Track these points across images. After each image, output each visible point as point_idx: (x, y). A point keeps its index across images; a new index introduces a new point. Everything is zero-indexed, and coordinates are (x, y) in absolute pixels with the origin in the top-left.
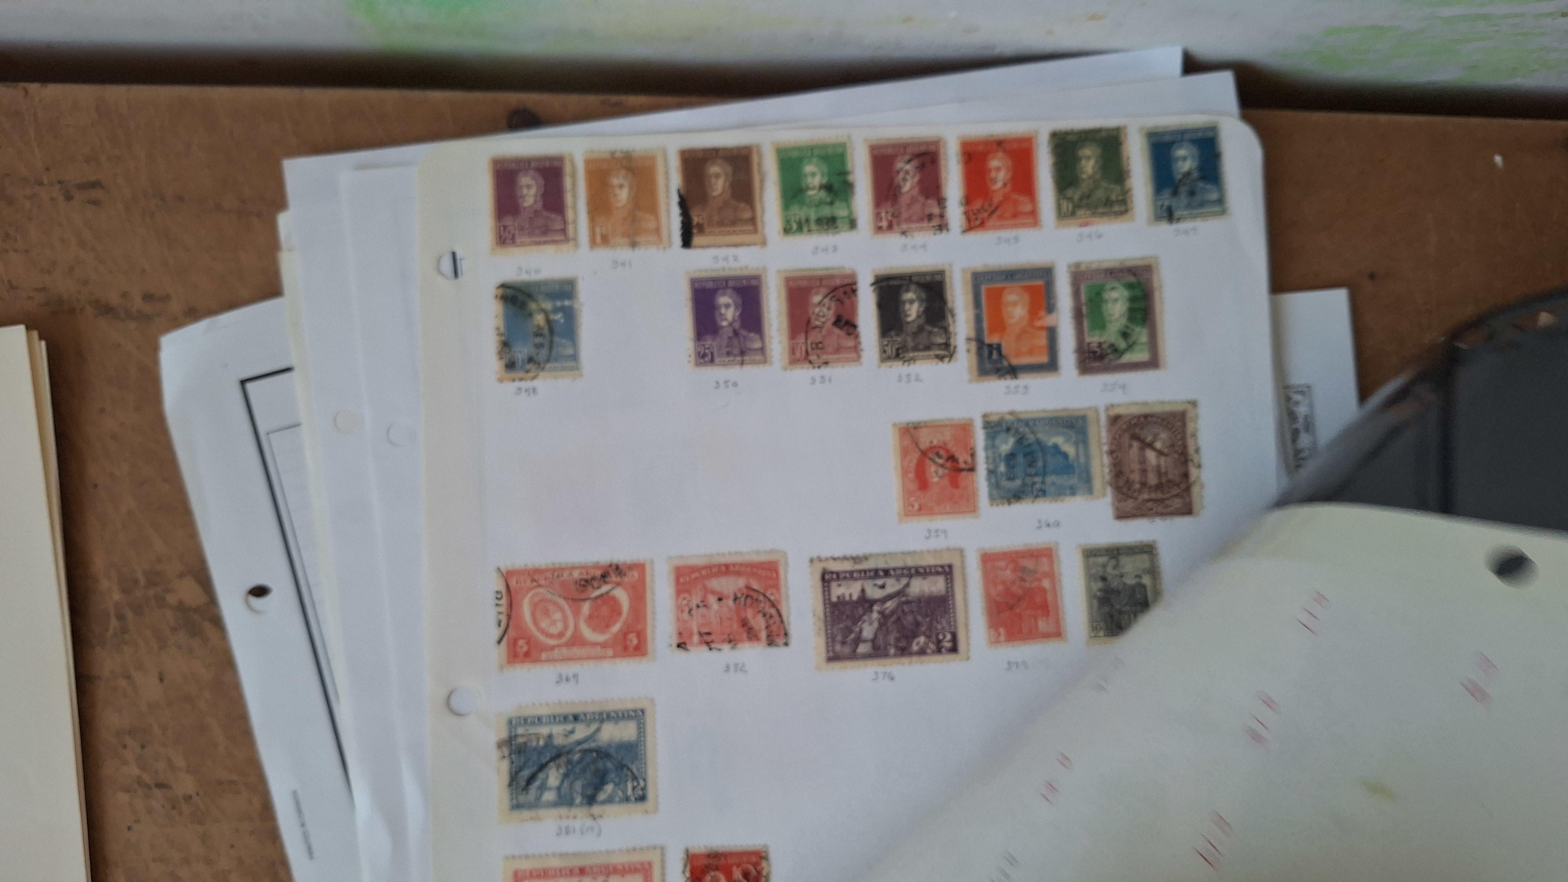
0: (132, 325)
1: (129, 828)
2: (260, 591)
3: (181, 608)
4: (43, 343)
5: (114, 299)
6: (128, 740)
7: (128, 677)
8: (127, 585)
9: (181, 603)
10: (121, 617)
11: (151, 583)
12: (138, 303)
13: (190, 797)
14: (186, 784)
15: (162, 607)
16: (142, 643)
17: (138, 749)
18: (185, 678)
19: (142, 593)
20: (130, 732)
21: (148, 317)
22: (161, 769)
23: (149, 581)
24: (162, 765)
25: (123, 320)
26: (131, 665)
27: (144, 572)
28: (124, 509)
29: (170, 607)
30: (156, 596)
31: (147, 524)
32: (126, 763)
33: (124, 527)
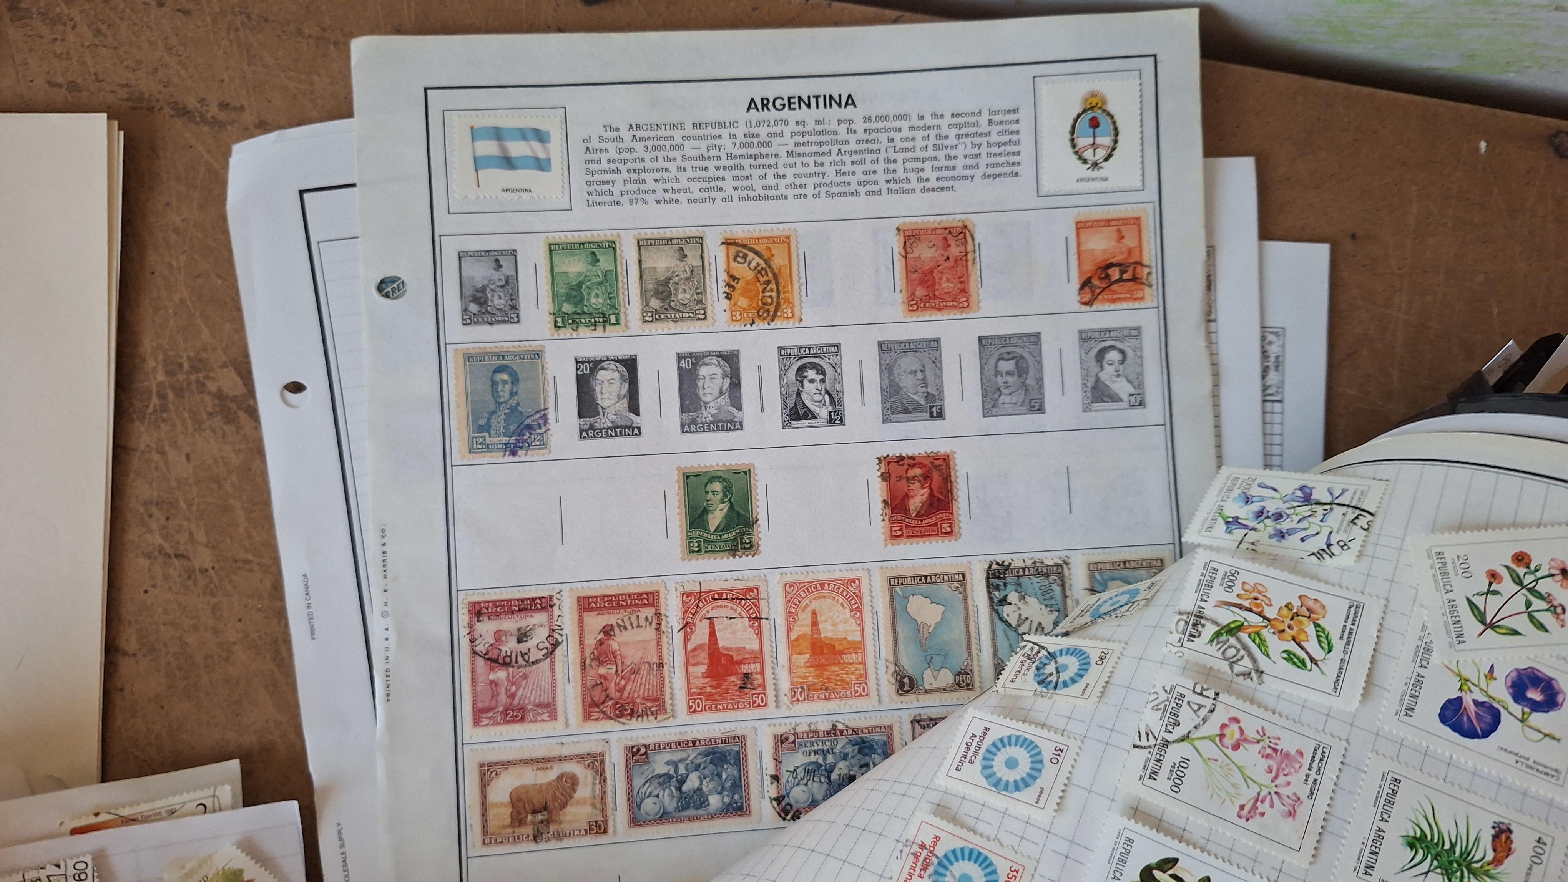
0: (206, 129)
1: (146, 592)
2: (296, 388)
3: (220, 395)
4: (122, 133)
5: (192, 103)
6: (155, 511)
7: (163, 453)
8: (172, 368)
9: (220, 390)
10: (162, 397)
11: (195, 369)
12: (214, 110)
13: (206, 570)
14: (203, 558)
15: (202, 392)
16: (178, 423)
17: (163, 520)
18: (215, 460)
19: (185, 377)
20: (157, 504)
21: (222, 125)
22: (182, 541)
23: (192, 367)
24: (183, 538)
25: (197, 124)
26: (166, 442)
27: (189, 358)
28: (177, 298)
29: (210, 393)
30: (198, 381)
31: (197, 314)
32: (150, 531)
33: (175, 314)
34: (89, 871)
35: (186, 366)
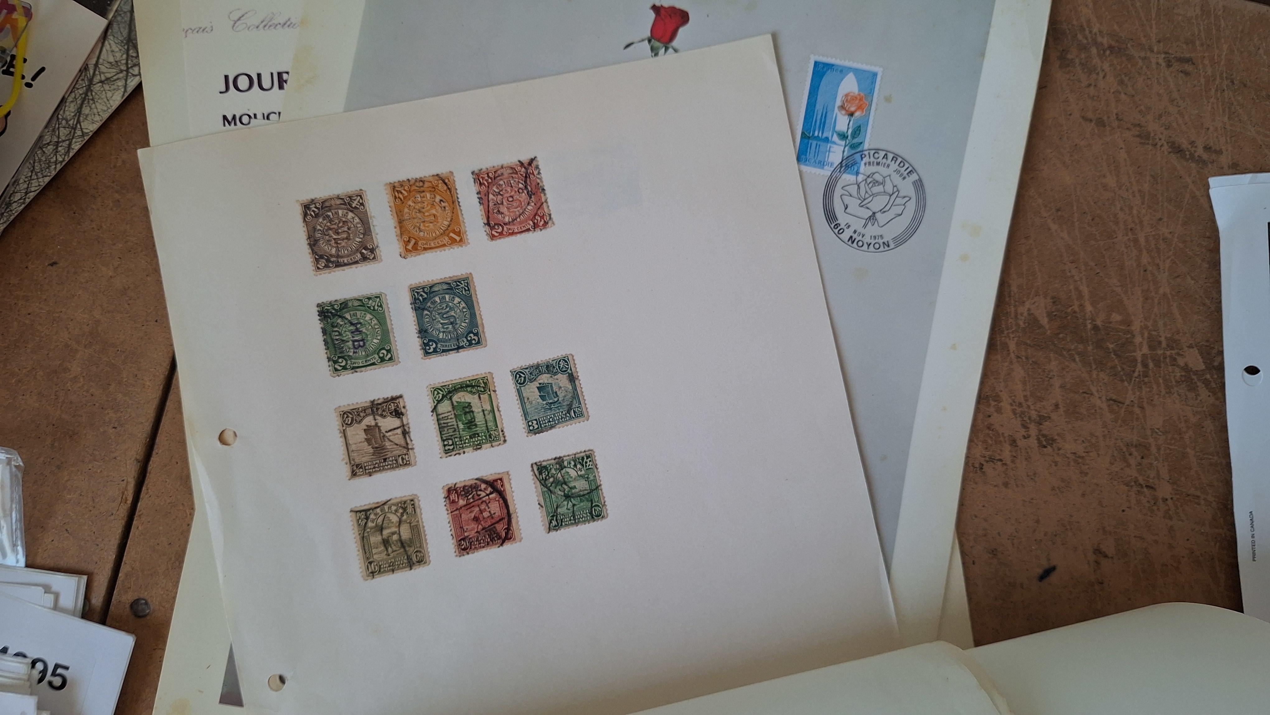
0: (1193, 165)
2: (1252, 370)
3: (1186, 369)
5: (1185, 145)
6: (1133, 450)
7: (1142, 408)
9: (1186, 365)
10: (1145, 365)
11: (1170, 347)
12: (1200, 151)
13: (1167, 500)
15: (1174, 365)
16: (1155, 387)
17: (1139, 458)
18: (1179, 418)
19: (1162, 352)
20: (1136, 446)
21: (1204, 163)
22: (1152, 476)
23: (1167, 345)
24: (1152, 474)
25: (1187, 160)
26: (1145, 400)
27: (1166, 338)
28: (1161, 291)
29: (1178, 366)
30: (1171, 356)
31: (1175, 305)
32: (1129, 466)
33: (1159, 303)
35: (1164, 344)
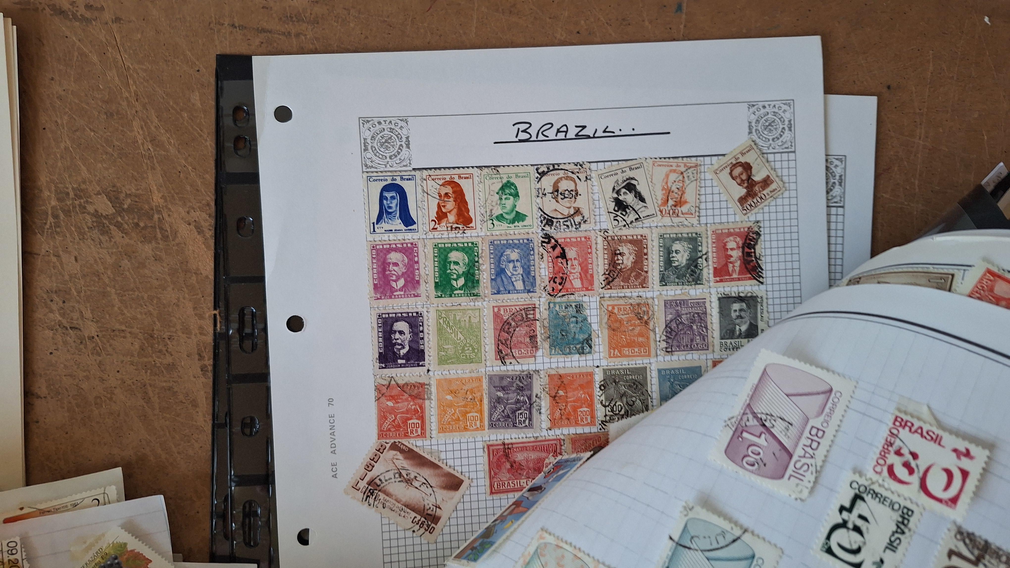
1: (51, 353)
4: (15, 27)
8: (62, 196)
14: (91, 329)
34: (18, 547)
